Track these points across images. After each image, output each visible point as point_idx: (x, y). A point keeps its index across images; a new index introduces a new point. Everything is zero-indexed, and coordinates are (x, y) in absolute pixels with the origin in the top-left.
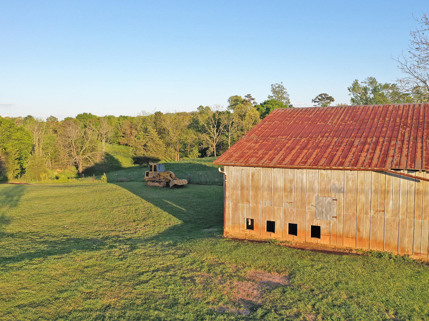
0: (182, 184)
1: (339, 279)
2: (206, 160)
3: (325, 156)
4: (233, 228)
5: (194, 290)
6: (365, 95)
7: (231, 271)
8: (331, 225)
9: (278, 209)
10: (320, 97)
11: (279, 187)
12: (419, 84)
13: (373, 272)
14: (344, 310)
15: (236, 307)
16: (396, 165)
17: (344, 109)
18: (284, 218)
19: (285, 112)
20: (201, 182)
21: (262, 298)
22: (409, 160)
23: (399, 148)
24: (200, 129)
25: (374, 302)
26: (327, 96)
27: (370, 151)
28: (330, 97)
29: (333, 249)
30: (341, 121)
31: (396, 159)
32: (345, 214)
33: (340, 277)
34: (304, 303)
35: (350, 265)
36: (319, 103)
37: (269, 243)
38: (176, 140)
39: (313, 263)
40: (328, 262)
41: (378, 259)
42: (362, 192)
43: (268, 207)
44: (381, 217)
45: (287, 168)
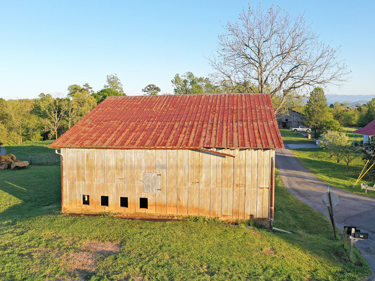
0: (24, 166)
1: (163, 242)
2: (48, 142)
3: (150, 138)
4: (71, 204)
5: (32, 265)
6: (184, 87)
7: (68, 244)
8: (156, 196)
9: (111, 185)
10: (149, 88)
11: (111, 166)
12: (225, 78)
13: (190, 234)
14: (167, 269)
15: (72, 277)
16: (207, 144)
17: (167, 98)
18: (116, 193)
19: (117, 100)
20: (42, 163)
21: (96, 266)
22: (217, 140)
23: (209, 130)
24: (42, 114)
25: (191, 259)
26: (154, 87)
27: (187, 133)
28: (157, 88)
29: (158, 217)
30: (163, 108)
31: (207, 139)
32: (168, 187)
33: (164, 241)
34: (133, 267)
35: (171, 230)
36: (148, 92)
37: (104, 215)
38: (19, 125)
39: (142, 230)
40: (154, 228)
41: (195, 223)
42: (181, 167)
43: (102, 183)
44: (197, 187)
45: (118, 148)
